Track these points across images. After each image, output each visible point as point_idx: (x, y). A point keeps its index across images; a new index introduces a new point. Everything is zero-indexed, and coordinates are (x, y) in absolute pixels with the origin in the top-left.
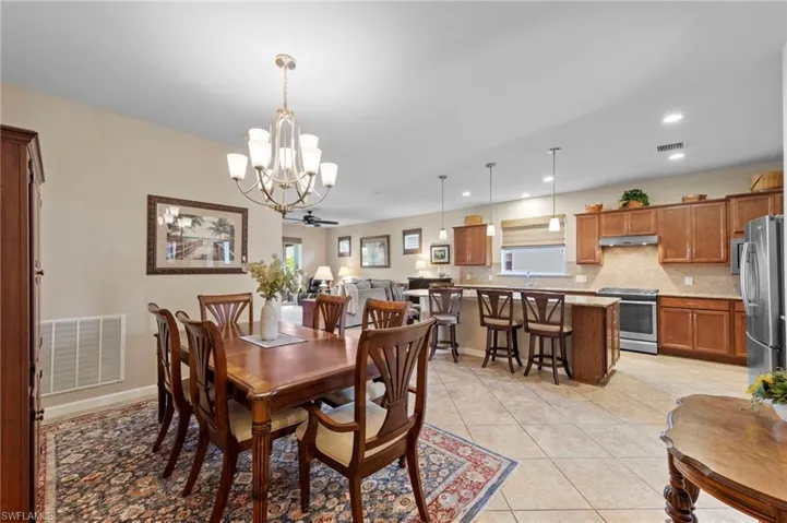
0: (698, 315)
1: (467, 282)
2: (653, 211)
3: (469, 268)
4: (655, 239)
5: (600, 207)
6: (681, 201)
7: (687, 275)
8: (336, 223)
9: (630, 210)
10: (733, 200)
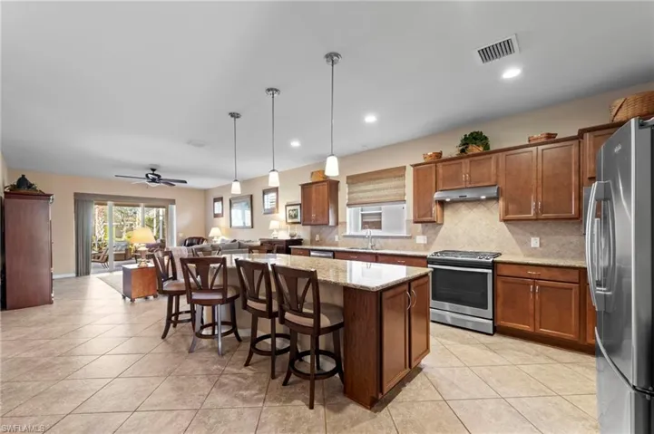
0: (541, 287)
1: (318, 243)
2: (494, 156)
3: (318, 228)
4: (493, 191)
5: (441, 154)
6: (527, 143)
7: (533, 234)
8: (186, 182)
9: (469, 156)
10: (587, 135)
